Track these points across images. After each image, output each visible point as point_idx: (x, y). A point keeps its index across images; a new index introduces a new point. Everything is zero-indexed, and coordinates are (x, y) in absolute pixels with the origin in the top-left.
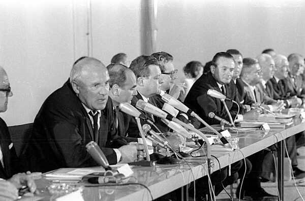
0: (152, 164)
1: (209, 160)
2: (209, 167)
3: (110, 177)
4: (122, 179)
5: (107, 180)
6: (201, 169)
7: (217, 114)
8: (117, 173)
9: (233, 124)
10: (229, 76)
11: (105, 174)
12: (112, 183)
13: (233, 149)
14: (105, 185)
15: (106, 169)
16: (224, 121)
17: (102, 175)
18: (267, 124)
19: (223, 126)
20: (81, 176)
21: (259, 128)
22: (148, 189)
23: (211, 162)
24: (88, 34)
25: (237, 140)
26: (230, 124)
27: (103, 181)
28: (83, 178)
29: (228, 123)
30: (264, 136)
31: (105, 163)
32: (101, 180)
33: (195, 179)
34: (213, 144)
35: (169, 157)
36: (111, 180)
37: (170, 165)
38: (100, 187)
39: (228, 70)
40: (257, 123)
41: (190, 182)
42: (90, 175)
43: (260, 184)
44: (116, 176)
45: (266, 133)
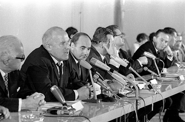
0: (98, 102)
1: (137, 101)
2: (137, 105)
3: (65, 110)
4: (73, 112)
5: (63, 112)
6: (131, 106)
7: (149, 68)
8: (70, 108)
9: (160, 75)
10: (163, 46)
11: (62, 108)
12: (66, 115)
13: (156, 93)
14: (61, 116)
15: (63, 105)
16: (154, 73)
17: (60, 108)
18: (182, 76)
19: (153, 76)
20: (47, 109)
21: (177, 78)
22: (89, 120)
23: (138, 101)
24: (80, 13)
25: (160, 86)
26: (157, 75)
27: (60, 113)
28: (48, 110)
29: (156, 74)
30: (180, 84)
31: (62, 100)
32: (59, 112)
33: (126, 113)
34: (143, 89)
35: (110, 97)
36: (66, 112)
37: (110, 103)
38: (58, 117)
39: (164, 42)
40: (176, 75)
41: (122, 115)
42: (52, 108)
43: (178, 114)
44: (69, 110)
45: (181, 82)
